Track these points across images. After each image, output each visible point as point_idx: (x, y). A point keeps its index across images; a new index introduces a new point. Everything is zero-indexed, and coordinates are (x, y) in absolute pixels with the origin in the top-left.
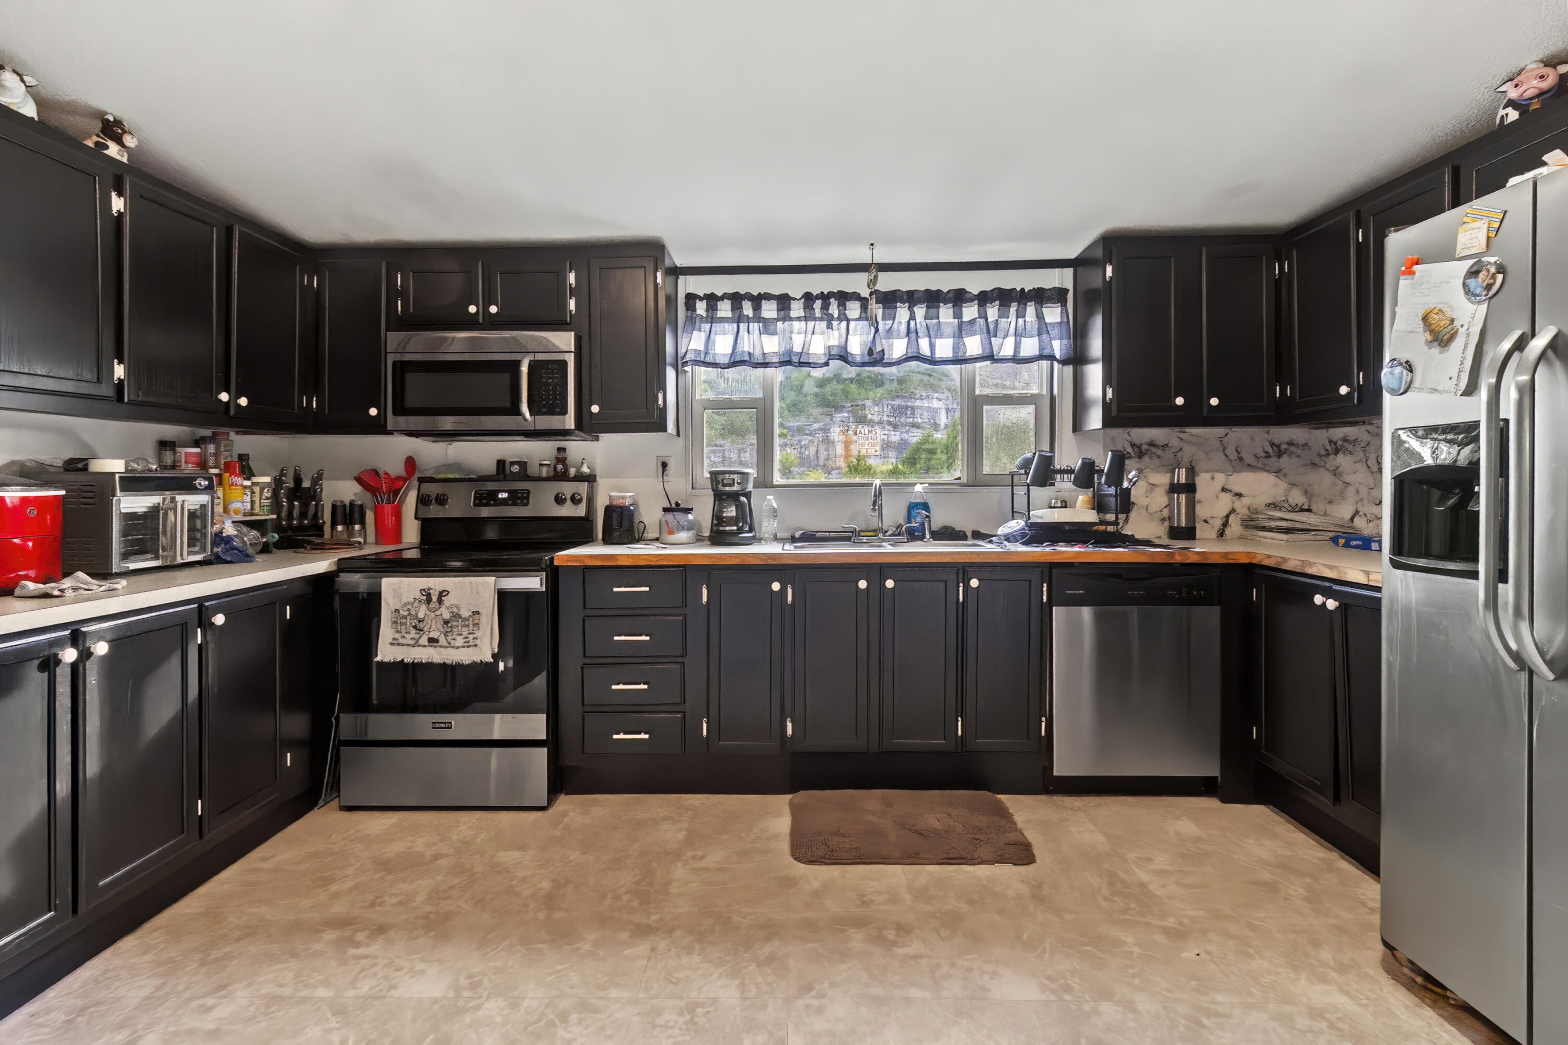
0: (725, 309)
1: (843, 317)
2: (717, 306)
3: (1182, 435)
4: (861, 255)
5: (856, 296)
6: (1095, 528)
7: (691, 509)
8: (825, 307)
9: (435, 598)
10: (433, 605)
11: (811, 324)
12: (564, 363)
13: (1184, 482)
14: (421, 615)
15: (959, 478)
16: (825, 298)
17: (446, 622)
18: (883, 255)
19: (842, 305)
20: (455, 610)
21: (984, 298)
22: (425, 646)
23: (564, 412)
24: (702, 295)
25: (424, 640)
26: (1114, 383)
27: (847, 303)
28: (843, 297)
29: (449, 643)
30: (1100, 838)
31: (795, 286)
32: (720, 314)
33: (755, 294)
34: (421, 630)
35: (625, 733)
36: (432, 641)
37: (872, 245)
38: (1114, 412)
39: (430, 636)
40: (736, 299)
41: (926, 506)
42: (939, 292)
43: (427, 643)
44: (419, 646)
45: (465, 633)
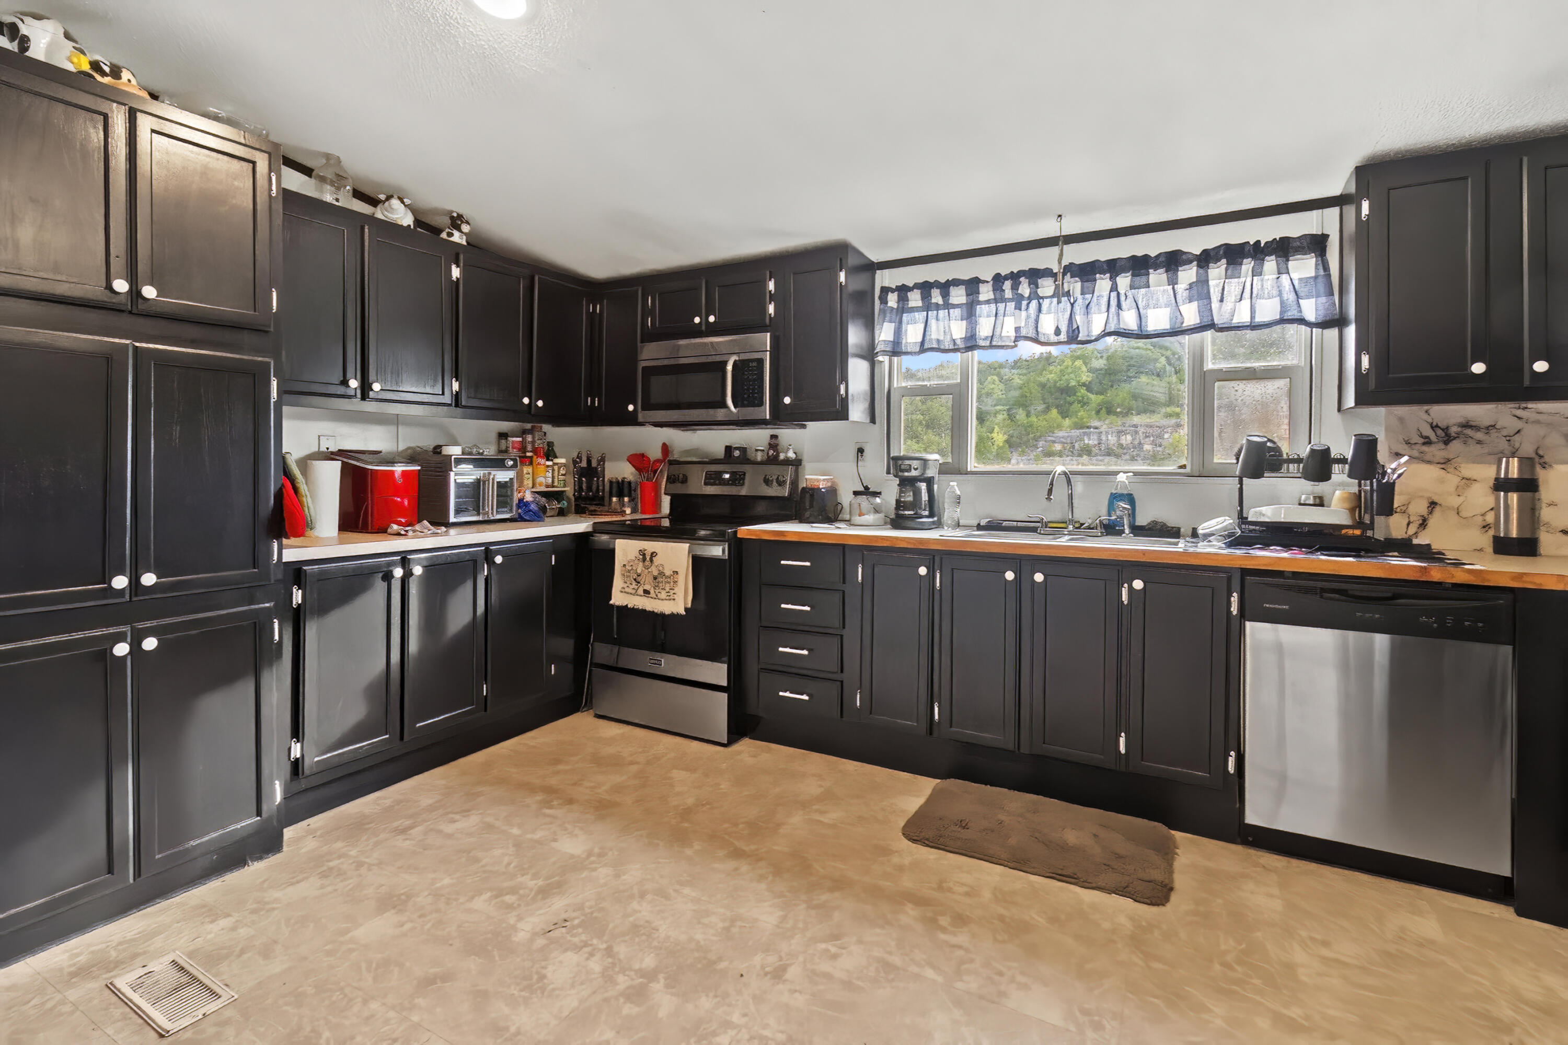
0: (915, 299)
1: (1034, 296)
2: (907, 297)
3: (1519, 413)
4: (1050, 229)
5: (1048, 273)
6: (1344, 531)
7: (880, 493)
8: (1015, 287)
9: (648, 558)
10: (647, 563)
11: (1001, 306)
12: (761, 362)
13: (1515, 476)
14: (639, 571)
15: (1183, 467)
16: (1015, 277)
17: (655, 578)
18: (1071, 227)
19: (1034, 284)
20: (661, 568)
21: (1205, 259)
22: (641, 596)
23: (761, 403)
24: (894, 287)
25: (641, 591)
26: (1372, 347)
27: (1039, 281)
28: (1034, 275)
29: (657, 596)
30: (1277, 905)
31: (985, 268)
32: (912, 304)
33: (943, 281)
34: (639, 583)
35: (791, 693)
36: (646, 592)
37: (1060, 216)
38: (1372, 385)
39: (645, 588)
40: (925, 288)
41: (1130, 499)
42: (1146, 257)
43: (642, 594)
44: (637, 595)
45: (668, 590)
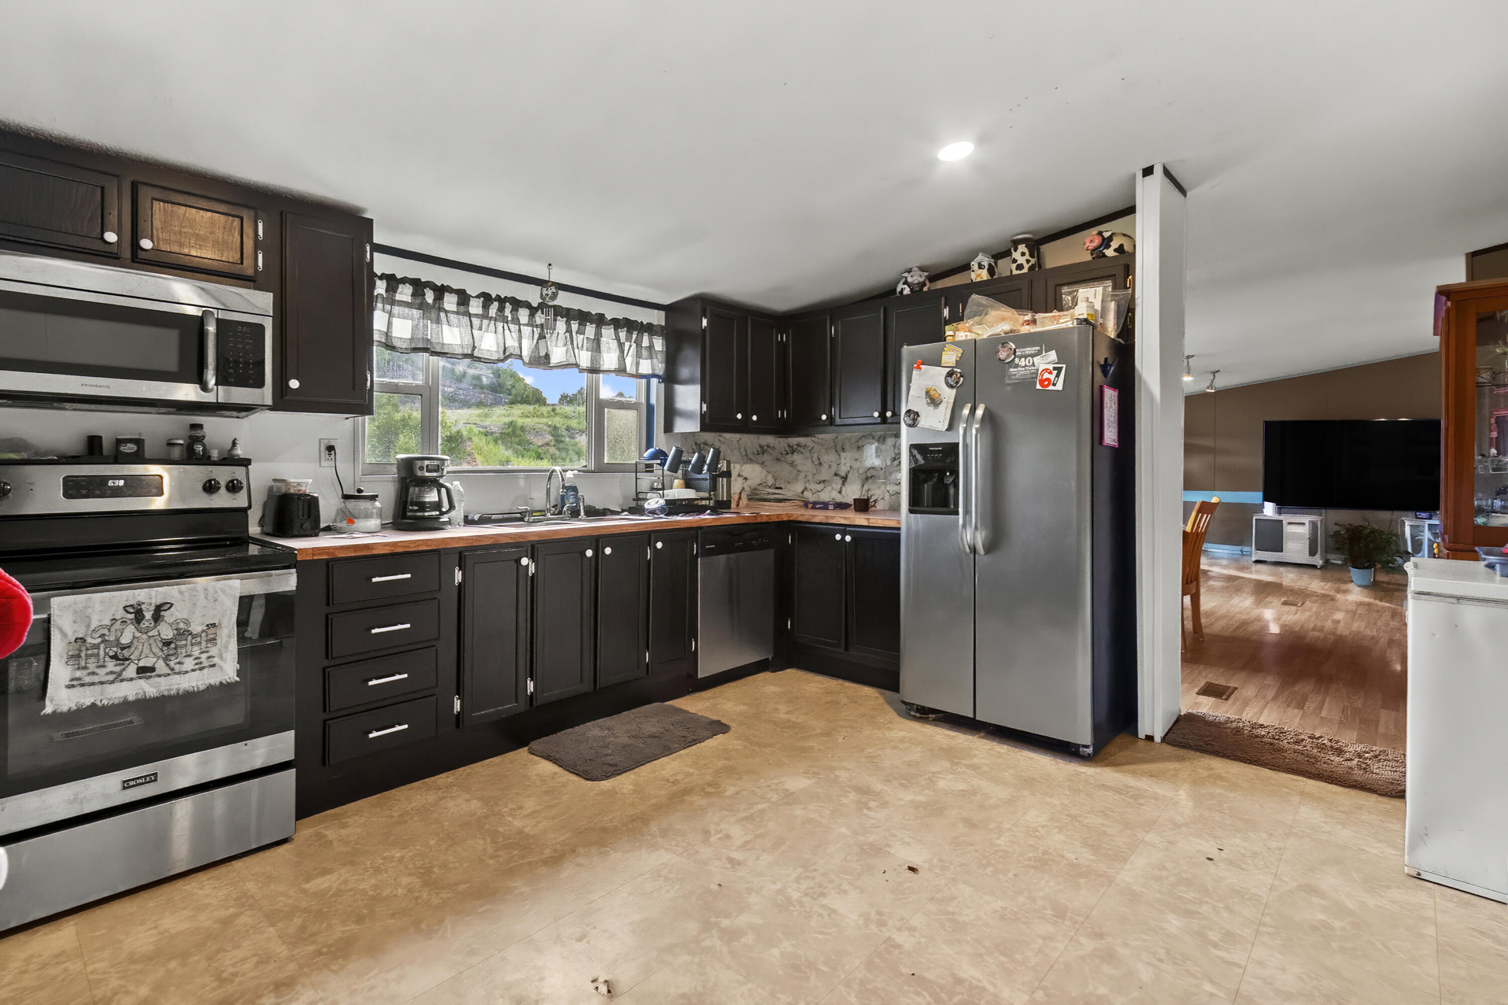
0: (405, 293)
1: (516, 321)
2: (398, 288)
4: (540, 272)
5: (528, 305)
6: (696, 502)
7: (377, 496)
8: (501, 309)
9: (148, 615)
10: (144, 624)
11: (485, 322)
13: (725, 470)
14: (125, 640)
15: (586, 466)
16: (502, 301)
17: (167, 643)
18: (558, 276)
19: (515, 310)
20: (182, 625)
21: (617, 324)
22: (132, 679)
23: (260, 384)
24: (379, 274)
25: (131, 671)
26: (708, 399)
27: (520, 309)
28: (517, 304)
29: (172, 669)
31: (474, 284)
32: (398, 297)
33: (439, 285)
34: (127, 659)
36: (144, 671)
37: (550, 265)
38: (707, 421)
39: (140, 665)
40: (418, 286)
41: (574, 489)
42: (588, 314)
43: (134, 675)
44: (122, 681)
45: (196, 653)
